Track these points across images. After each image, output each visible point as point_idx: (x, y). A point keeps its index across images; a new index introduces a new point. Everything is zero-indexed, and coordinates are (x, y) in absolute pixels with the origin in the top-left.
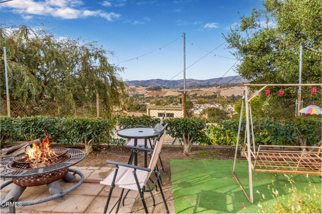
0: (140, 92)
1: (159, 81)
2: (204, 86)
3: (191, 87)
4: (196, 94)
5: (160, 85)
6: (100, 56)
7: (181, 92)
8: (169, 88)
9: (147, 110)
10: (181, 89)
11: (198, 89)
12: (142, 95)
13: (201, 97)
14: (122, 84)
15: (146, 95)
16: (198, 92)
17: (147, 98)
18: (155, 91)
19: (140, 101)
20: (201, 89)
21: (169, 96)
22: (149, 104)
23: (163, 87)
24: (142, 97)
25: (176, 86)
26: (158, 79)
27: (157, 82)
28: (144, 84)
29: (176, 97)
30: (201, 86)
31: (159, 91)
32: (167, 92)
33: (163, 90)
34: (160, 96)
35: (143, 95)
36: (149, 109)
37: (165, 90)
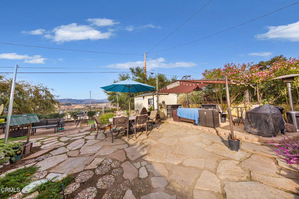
1: (69, 100)
2: (100, 103)
3: (92, 103)
4: (95, 107)
5: (70, 103)
6: (46, 91)
7: (85, 106)
8: (77, 104)
10: (85, 104)
11: (96, 104)
13: (98, 108)
16: (96, 106)
18: (66, 106)
20: (98, 104)
21: (77, 109)
23: (73, 103)
25: (82, 103)
26: (69, 99)
27: (68, 100)
29: (82, 109)
30: (98, 103)
31: (69, 106)
32: (76, 106)
33: (73, 105)
34: (70, 109)
37: (74, 105)
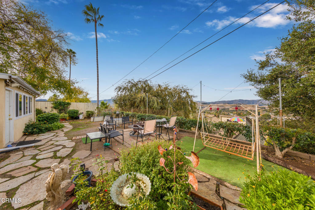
0: (227, 107)
7: (260, 108)
9: (220, 117)
12: (227, 109)
14: (194, 103)
15: (231, 109)
17: (231, 111)
19: (226, 112)
22: (232, 114)
24: (228, 110)
26: (240, 100)
28: (229, 102)
34: (241, 110)
35: (229, 109)
36: (221, 117)
